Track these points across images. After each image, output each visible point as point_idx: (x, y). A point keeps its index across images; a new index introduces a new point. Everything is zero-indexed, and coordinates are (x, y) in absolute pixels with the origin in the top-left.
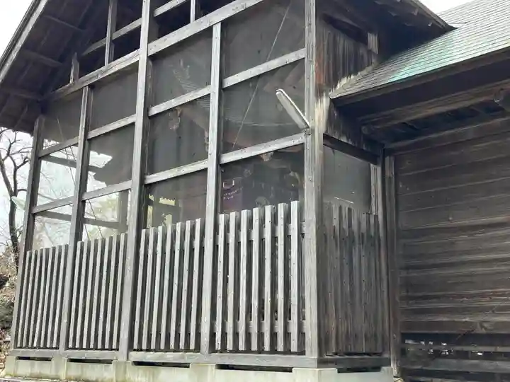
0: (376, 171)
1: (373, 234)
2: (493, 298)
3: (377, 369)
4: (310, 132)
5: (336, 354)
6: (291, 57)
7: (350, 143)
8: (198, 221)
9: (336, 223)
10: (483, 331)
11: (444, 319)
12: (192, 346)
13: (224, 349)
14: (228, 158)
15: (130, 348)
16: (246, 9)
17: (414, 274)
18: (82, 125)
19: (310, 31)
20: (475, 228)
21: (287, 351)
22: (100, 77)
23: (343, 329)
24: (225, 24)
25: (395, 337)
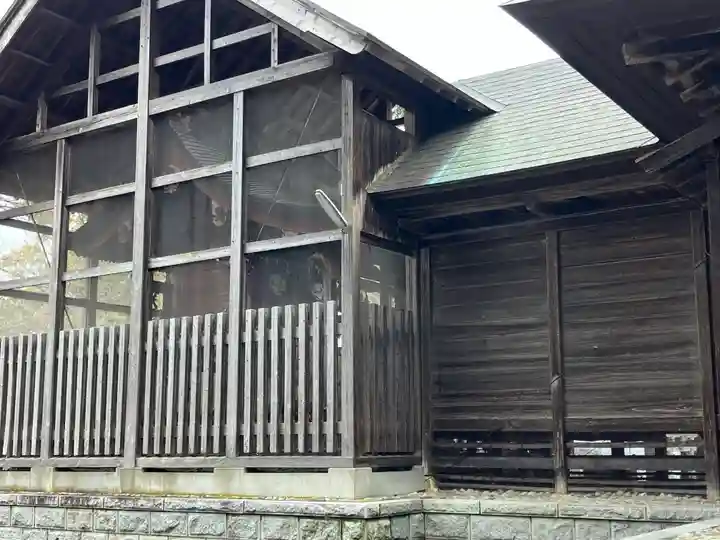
0: (411, 263)
1: (406, 331)
2: (522, 396)
3: (408, 468)
4: (347, 229)
5: (370, 453)
6: (326, 146)
7: (386, 238)
8: (220, 316)
9: (371, 322)
10: (510, 429)
11: (476, 418)
12: (216, 450)
13: (253, 452)
14: (255, 247)
15: (139, 452)
16: (274, 82)
17: (447, 372)
18: (59, 188)
19: (347, 121)
20: (507, 328)
21: (323, 452)
22: (81, 131)
23: (377, 428)
24: (249, 94)
25: (427, 435)
